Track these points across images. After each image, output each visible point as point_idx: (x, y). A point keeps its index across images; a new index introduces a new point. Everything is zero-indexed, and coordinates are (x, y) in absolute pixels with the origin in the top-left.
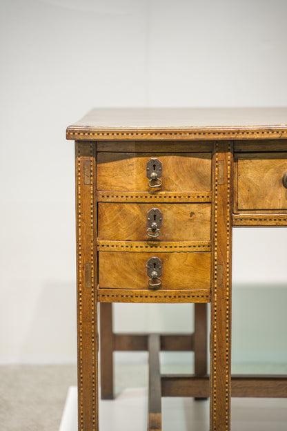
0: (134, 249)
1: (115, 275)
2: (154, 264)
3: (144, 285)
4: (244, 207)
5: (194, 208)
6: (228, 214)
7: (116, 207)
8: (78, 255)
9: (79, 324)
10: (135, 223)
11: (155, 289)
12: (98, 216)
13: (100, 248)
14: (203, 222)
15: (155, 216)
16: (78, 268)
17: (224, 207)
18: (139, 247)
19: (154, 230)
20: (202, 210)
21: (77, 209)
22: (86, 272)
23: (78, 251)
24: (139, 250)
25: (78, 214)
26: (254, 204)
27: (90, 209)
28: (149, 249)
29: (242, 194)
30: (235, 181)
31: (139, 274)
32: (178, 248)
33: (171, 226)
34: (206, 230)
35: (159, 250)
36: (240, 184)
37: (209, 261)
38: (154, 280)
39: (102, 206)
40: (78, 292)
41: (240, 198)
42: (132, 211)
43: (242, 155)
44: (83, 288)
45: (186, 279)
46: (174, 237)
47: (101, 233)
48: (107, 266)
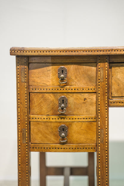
0: (51, 120)
1: (40, 135)
2: (63, 129)
3: (57, 142)
4: (116, 95)
5: (86, 96)
6: (106, 99)
7: (41, 95)
8: (18, 124)
9: (19, 165)
10: (51, 105)
11: (63, 144)
12: (30, 101)
13: (31, 120)
14: (91, 104)
15: (63, 100)
16: (18, 132)
17: (104, 95)
18: (54, 119)
19: (62, 109)
20: (91, 97)
21: (18, 96)
22: (23, 134)
23: (18, 121)
24: (54, 120)
25: (18, 99)
26: (122, 93)
27: (25, 97)
28: (60, 120)
29: (114, 87)
30: (110, 80)
31: (54, 135)
32: (77, 119)
33: (73, 106)
34: (93, 109)
35: (66, 120)
36: (113, 81)
37: (95, 127)
38: (63, 138)
39: (32, 95)
40: (19, 146)
41: (113, 90)
42: (50, 97)
43: (114, 64)
44: (21, 143)
45: (82, 138)
46: (75, 113)
47: (32, 111)
48: (35, 130)
